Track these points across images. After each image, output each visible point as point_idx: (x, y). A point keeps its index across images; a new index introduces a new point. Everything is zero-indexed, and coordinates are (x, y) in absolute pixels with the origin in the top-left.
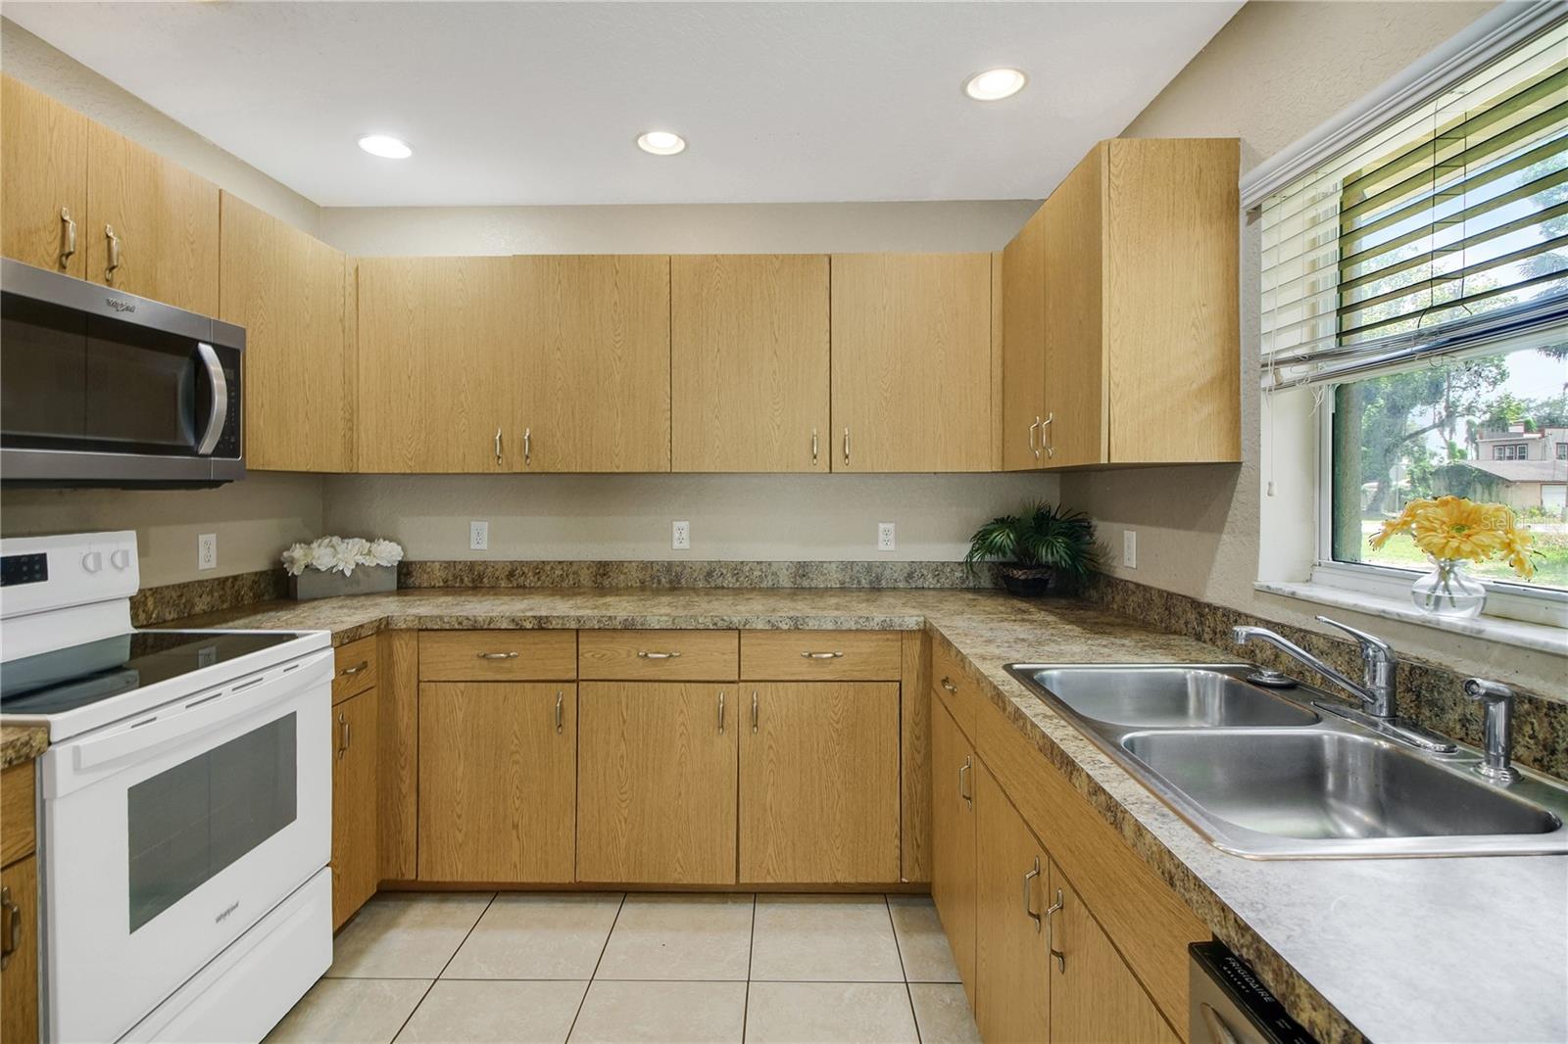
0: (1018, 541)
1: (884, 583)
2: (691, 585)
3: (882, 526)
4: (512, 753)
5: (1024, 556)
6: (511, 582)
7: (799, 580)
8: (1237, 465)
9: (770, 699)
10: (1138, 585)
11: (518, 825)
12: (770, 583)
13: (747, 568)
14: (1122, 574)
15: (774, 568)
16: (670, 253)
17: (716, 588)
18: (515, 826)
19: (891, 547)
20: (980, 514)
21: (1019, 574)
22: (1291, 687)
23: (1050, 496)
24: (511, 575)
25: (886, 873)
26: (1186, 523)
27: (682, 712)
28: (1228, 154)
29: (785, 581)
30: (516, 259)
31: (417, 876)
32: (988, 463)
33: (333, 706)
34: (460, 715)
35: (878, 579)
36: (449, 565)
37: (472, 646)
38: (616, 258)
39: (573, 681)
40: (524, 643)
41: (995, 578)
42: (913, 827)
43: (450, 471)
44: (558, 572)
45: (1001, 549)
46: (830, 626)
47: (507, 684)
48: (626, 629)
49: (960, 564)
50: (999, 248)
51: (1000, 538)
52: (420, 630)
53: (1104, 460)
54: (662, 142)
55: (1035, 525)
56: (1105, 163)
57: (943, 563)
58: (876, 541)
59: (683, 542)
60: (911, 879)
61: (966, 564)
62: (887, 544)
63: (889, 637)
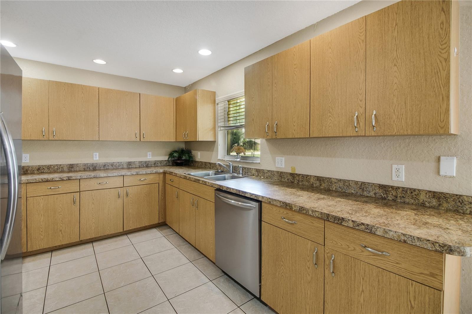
0: (179, 155)
2: (99, 169)
3: (148, 153)
4: (59, 212)
5: (180, 158)
6: (39, 171)
7: (129, 166)
8: (215, 141)
9: (130, 190)
10: (200, 162)
11: (61, 230)
12: (121, 167)
13: (115, 164)
14: (197, 160)
15: (122, 163)
16: (99, 87)
17: (106, 169)
18: (61, 231)
19: (151, 157)
20: (169, 150)
21: (179, 161)
22: (222, 172)
23: (183, 146)
25: (156, 221)
26: (208, 151)
27: (109, 195)
28: (214, 94)
29: (125, 166)
30: (49, 82)
31: (27, 250)
32: (173, 140)
34: (42, 205)
35: (148, 165)
37: (46, 186)
38: (83, 86)
39: (78, 192)
40: (63, 184)
41: (174, 163)
42: (161, 211)
43: (25, 139)
44: (56, 168)
46: (145, 173)
47: (58, 195)
48: (94, 177)
49: (166, 160)
50: (175, 97)
51: (175, 154)
53: (198, 140)
54: (100, 62)
55: (182, 152)
56: (197, 92)
57: (162, 161)
58: (147, 157)
59: (97, 158)
60: (161, 222)
61: (168, 160)
62: (150, 157)
63: (157, 174)
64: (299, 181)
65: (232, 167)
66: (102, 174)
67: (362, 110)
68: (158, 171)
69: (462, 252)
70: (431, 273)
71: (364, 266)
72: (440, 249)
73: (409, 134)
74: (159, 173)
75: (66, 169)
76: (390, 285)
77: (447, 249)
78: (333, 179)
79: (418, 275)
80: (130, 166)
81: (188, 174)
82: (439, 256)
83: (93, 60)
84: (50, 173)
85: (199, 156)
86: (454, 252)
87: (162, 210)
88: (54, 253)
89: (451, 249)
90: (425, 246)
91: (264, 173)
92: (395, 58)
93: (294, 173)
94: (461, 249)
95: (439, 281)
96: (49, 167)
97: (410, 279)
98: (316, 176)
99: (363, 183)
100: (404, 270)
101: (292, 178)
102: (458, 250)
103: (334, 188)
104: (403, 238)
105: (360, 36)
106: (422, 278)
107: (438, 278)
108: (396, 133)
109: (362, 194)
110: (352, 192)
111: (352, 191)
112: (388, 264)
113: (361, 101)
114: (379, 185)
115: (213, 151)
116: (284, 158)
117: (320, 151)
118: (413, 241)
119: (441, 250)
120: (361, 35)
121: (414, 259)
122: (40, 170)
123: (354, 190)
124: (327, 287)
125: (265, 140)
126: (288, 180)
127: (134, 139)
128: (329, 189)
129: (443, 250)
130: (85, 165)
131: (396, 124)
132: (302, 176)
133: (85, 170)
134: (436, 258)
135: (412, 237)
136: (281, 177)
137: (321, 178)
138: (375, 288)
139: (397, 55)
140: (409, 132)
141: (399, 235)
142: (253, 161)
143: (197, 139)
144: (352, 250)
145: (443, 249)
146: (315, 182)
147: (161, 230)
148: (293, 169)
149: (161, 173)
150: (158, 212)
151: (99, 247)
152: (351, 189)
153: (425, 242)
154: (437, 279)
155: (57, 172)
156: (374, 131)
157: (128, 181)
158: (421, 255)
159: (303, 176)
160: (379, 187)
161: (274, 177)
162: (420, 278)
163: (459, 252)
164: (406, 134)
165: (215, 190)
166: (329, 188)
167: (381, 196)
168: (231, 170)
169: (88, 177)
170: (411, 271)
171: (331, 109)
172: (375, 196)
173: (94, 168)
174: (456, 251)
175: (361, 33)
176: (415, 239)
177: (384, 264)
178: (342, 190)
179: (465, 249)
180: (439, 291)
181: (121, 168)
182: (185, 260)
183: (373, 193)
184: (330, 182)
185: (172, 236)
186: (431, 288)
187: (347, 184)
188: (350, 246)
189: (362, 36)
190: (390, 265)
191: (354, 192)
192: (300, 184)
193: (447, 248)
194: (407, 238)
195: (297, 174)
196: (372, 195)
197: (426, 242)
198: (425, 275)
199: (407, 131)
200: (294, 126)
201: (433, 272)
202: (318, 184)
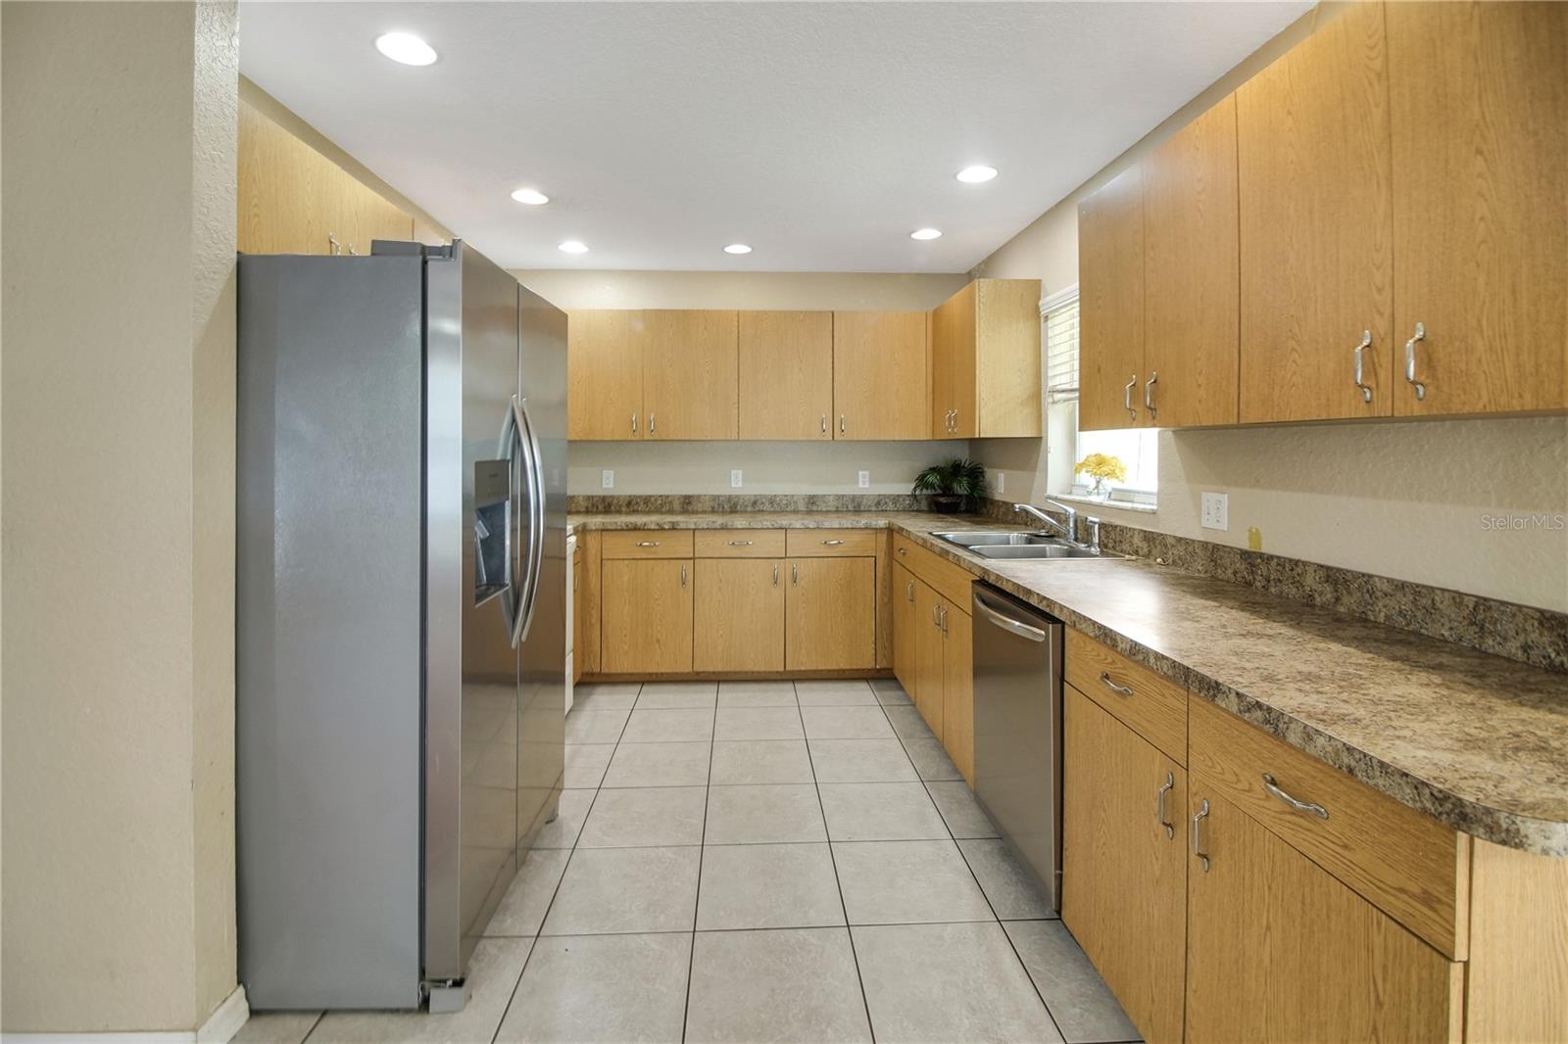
0: (942, 480)
1: (862, 508)
2: (741, 509)
3: (861, 473)
4: (656, 599)
5: (947, 490)
6: (628, 508)
7: (810, 506)
8: (1038, 438)
9: (804, 569)
11: (659, 640)
12: (793, 507)
14: (996, 497)
15: (795, 499)
16: (739, 309)
17: (759, 511)
19: (867, 486)
20: (921, 464)
21: (943, 500)
23: (963, 455)
24: (629, 504)
25: (867, 662)
27: (753, 576)
28: (1035, 287)
29: (802, 507)
31: (601, 670)
32: (924, 434)
33: (574, 565)
34: (626, 578)
35: (859, 505)
36: (589, 498)
37: (633, 539)
39: (690, 559)
40: (663, 537)
41: (929, 504)
42: (882, 637)
44: (659, 502)
45: (932, 486)
46: (838, 526)
47: (654, 561)
48: (722, 529)
49: (909, 496)
50: (930, 309)
51: (931, 479)
52: (602, 530)
53: (977, 436)
54: (738, 249)
55: (952, 471)
57: (898, 496)
58: (858, 482)
59: (737, 483)
60: (883, 667)
61: (912, 495)
62: (864, 484)
63: (869, 532)
64: (1269, 581)
65: (1076, 522)
66: (740, 522)
67: (1382, 325)
68: (874, 523)
69: (1500, 833)
70: (1425, 892)
71: (1272, 845)
72: (1433, 810)
73: (1526, 408)
74: (876, 529)
75: (677, 506)
76: (1328, 917)
77: (1452, 810)
78: (1377, 579)
79: (1393, 895)
80: (812, 505)
81: (939, 537)
82: (1446, 837)
83: (723, 249)
84: (649, 513)
85: (1002, 484)
86: (1472, 823)
87: (884, 633)
88: (645, 688)
89: (1461, 812)
90: (1396, 791)
91: (1166, 546)
92: (1477, 126)
93: (1254, 553)
94: (1499, 818)
95: (1445, 924)
96: (647, 500)
97: (1375, 906)
98: (1322, 566)
99: (1482, 601)
100: (1362, 872)
101: (1247, 568)
102: (1488, 820)
103: (1382, 614)
104: (1346, 759)
105: (1371, 59)
106: (1402, 906)
107: (1442, 913)
108: (1485, 407)
109: (1477, 646)
110: (1443, 635)
111: (1443, 632)
112: (1324, 848)
113: (1380, 291)
114: (1538, 614)
115: (1035, 470)
116: (1226, 496)
117: (1340, 473)
118: (1371, 773)
119: (1435, 810)
120: (1373, 54)
121: (1385, 839)
122: (632, 505)
123: (1451, 629)
124: (1193, 900)
125: (1171, 433)
126: (1235, 573)
127: (817, 435)
128: (1364, 616)
129: (1440, 814)
130: (715, 498)
131: (1485, 372)
132: (1278, 565)
133: (713, 511)
134: (1438, 842)
135: (1367, 758)
136: (1213, 563)
137: (1337, 574)
138: (1296, 924)
139: (1483, 113)
140: (1529, 403)
141: (1338, 750)
142: (1135, 505)
143: (974, 433)
144: (1245, 791)
145: (1440, 809)
146: (1319, 588)
147: (879, 690)
148: (1255, 536)
149: (881, 529)
150: (873, 638)
151: (730, 694)
152: (1439, 621)
153: (1397, 778)
154: (1441, 917)
155: (662, 513)
156: (1420, 399)
157: (800, 544)
158: (1401, 828)
159: (1283, 563)
160: (1541, 623)
161: (1194, 561)
162: (1398, 905)
163: (1491, 828)
164: (1518, 409)
165: (973, 581)
166: (1366, 615)
167: (1548, 661)
168: (1071, 530)
169: (711, 526)
170: (1376, 879)
171: (1296, 326)
172: (1525, 659)
173: (731, 506)
174: (1479, 821)
175: (1372, 48)
176: (1375, 767)
177: (1314, 844)
178: (1408, 625)
179: (1518, 822)
180: (1443, 960)
181: (791, 512)
182: (909, 773)
183: (1518, 645)
184: (1368, 591)
185: (902, 708)
186: (1423, 945)
187: (1424, 601)
188: (1242, 778)
189: (1377, 57)
190: (1329, 851)
191: (1451, 635)
192: (1273, 590)
193: (1451, 806)
194: (1355, 759)
195: (1261, 555)
196: (1513, 651)
197: (1399, 781)
198: (1410, 897)
199: (1521, 396)
200: (1199, 386)
201: (1430, 890)
202: (1329, 596)
